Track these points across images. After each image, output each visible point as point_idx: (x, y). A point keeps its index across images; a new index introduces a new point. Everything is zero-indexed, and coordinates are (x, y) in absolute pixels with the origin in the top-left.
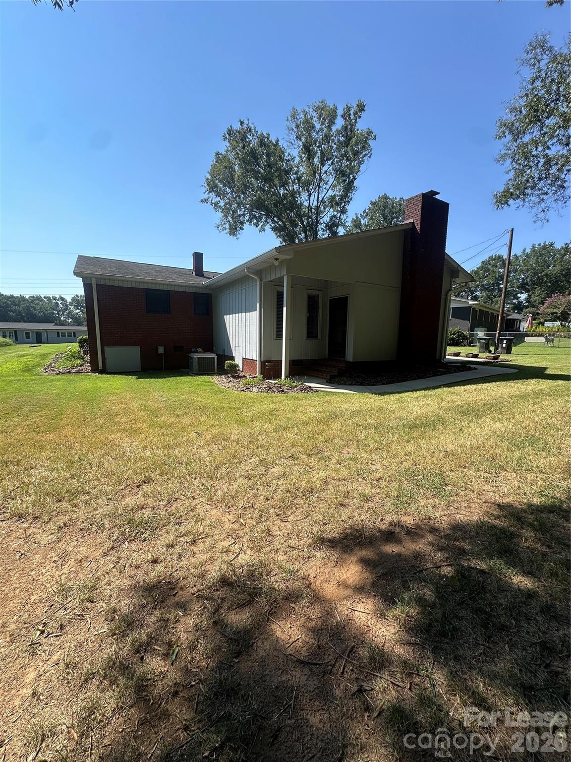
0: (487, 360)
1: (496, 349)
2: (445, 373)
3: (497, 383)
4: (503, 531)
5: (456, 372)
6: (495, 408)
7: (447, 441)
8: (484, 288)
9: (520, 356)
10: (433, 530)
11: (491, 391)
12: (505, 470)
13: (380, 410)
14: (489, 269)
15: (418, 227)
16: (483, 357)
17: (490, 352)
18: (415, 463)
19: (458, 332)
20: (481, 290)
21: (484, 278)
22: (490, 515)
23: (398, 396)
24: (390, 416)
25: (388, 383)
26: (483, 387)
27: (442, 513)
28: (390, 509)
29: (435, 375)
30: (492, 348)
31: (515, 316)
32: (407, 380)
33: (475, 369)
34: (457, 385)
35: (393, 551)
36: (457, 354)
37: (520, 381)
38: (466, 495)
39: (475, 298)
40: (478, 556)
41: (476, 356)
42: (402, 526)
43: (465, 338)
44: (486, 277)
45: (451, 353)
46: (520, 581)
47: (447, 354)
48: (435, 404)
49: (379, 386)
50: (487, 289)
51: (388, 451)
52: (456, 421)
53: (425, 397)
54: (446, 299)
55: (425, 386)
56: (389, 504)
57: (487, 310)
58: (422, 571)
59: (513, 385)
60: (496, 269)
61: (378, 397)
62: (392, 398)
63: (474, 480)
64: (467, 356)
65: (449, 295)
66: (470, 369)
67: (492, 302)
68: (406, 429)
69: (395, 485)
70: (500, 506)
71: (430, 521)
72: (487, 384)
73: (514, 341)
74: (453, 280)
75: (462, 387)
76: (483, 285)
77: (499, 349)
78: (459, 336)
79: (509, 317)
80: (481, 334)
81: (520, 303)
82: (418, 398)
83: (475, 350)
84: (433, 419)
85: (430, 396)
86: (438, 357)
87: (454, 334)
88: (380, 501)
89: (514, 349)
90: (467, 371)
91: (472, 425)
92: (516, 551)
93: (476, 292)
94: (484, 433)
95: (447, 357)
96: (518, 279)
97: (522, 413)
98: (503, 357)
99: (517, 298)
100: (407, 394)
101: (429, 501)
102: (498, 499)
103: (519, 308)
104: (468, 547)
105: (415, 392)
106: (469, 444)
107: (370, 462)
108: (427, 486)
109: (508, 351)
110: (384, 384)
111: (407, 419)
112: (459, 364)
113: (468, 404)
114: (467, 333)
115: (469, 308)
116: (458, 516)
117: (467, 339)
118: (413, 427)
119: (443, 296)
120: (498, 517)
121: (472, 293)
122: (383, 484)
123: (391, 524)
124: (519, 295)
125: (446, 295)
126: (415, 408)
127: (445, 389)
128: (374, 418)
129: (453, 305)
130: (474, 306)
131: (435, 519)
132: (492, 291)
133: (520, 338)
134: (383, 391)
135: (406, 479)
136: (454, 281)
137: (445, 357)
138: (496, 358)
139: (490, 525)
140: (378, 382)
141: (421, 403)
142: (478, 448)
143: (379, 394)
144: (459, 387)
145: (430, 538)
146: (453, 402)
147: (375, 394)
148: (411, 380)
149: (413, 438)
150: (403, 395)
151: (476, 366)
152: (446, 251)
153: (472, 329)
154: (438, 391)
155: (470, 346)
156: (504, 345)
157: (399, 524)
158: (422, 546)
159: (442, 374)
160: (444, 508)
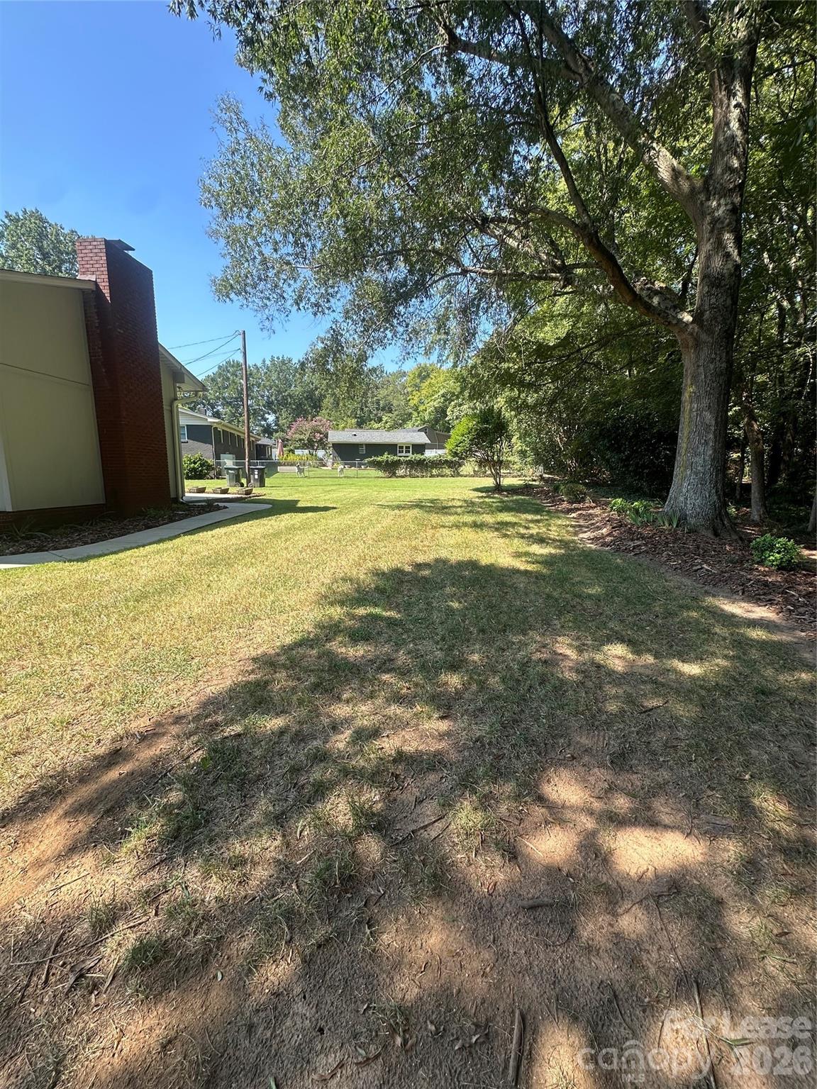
0: (239, 496)
1: (249, 481)
2: (186, 516)
3: (250, 522)
4: (257, 684)
5: (200, 514)
6: (249, 551)
7: (192, 603)
8: (227, 403)
9: (274, 490)
10: (178, 720)
11: (243, 533)
12: (260, 619)
13: (82, 585)
14: (228, 378)
15: (106, 292)
16: (235, 492)
17: (242, 485)
18: (147, 645)
19: (200, 459)
20: (223, 405)
21: (224, 389)
22: (243, 672)
23: (113, 558)
24: (100, 591)
25: (93, 542)
26: (234, 529)
27: (189, 694)
28: (111, 721)
29: (171, 520)
30: (244, 481)
31: (264, 441)
32: (129, 533)
33: (225, 507)
34: (203, 531)
35: (120, 774)
36: (202, 490)
37: (274, 518)
38: (217, 662)
39: (217, 415)
40: (232, 722)
41: (225, 491)
42: (133, 735)
43: (209, 467)
44: (226, 388)
45: (191, 489)
46: (274, 723)
47: (186, 490)
48: (174, 560)
49: (78, 548)
50: (230, 404)
51: (102, 643)
52: (203, 577)
53: (158, 552)
54: (171, 412)
55: (158, 538)
56: (109, 715)
57: (232, 431)
58: (166, 775)
59: (266, 522)
60: (237, 380)
61: (76, 565)
62: (104, 564)
63: (226, 641)
64: (214, 492)
65: (175, 405)
66: (218, 508)
67: (239, 421)
68: (130, 604)
69: (117, 685)
70: (254, 660)
71: (174, 710)
72: (238, 525)
73: (266, 471)
74: (178, 385)
75: (209, 533)
76: (224, 398)
77: (252, 481)
78: (202, 465)
79: (259, 442)
80: (228, 462)
81: (269, 425)
82: (146, 556)
83: (224, 483)
84: (170, 581)
85: (167, 549)
86: (173, 495)
87: (195, 463)
88: (93, 717)
89: (267, 481)
90: (214, 511)
91: (223, 577)
92: (269, 696)
93: (218, 406)
94: (237, 583)
95: (187, 494)
96: (263, 396)
97: (275, 553)
98: (257, 491)
99: (265, 420)
100: (129, 553)
101: (170, 687)
102: (254, 654)
103: (268, 431)
104: (220, 718)
105: (142, 549)
106: (219, 601)
107: (69, 669)
108: (167, 670)
109: (262, 483)
110: (86, 543)
111: (131, 588)
112: (203, 504)
113: (217, 553)
114: (211, 461)
115: (209, 427)
116: (208, 690)
117: (213, 469)
118: (142, 597)
119: (166, 407)
120: (253, 671)
121: (213, 407)
122: (95, 693)
123: (114, 741)
124: (267, 416)
125: (171, 405)
126: (144, 571)
127: (187, 538)
128: (71, 601)
129: (183, 421)
130: (215, 425)
131: (180, 705)
132: (237, 407)
133: (273, 467)
134: (86, 555)
135: (134, 671)
136: (179, 388)
137: (183, 495)
138: (248, 493)
139: (243, 683)
140: (74, 541)
141: (152, 562)
142: (230, 603)
143: (78, 561)
144: (205, 533)
145: (175, 730)
146: (197, 553)
147: (70, 561)
148: (135, 531)
149: (142, 613)
150: (121, 555)
151: (226, 504)
152: (160, 341)
153: (218, 457)
154: (177, 541)
155: (218, 478)
156: (256, 477)
157: (128, 735)
158: (163, 745)
159: (182, 518)
160: (192, 686)
